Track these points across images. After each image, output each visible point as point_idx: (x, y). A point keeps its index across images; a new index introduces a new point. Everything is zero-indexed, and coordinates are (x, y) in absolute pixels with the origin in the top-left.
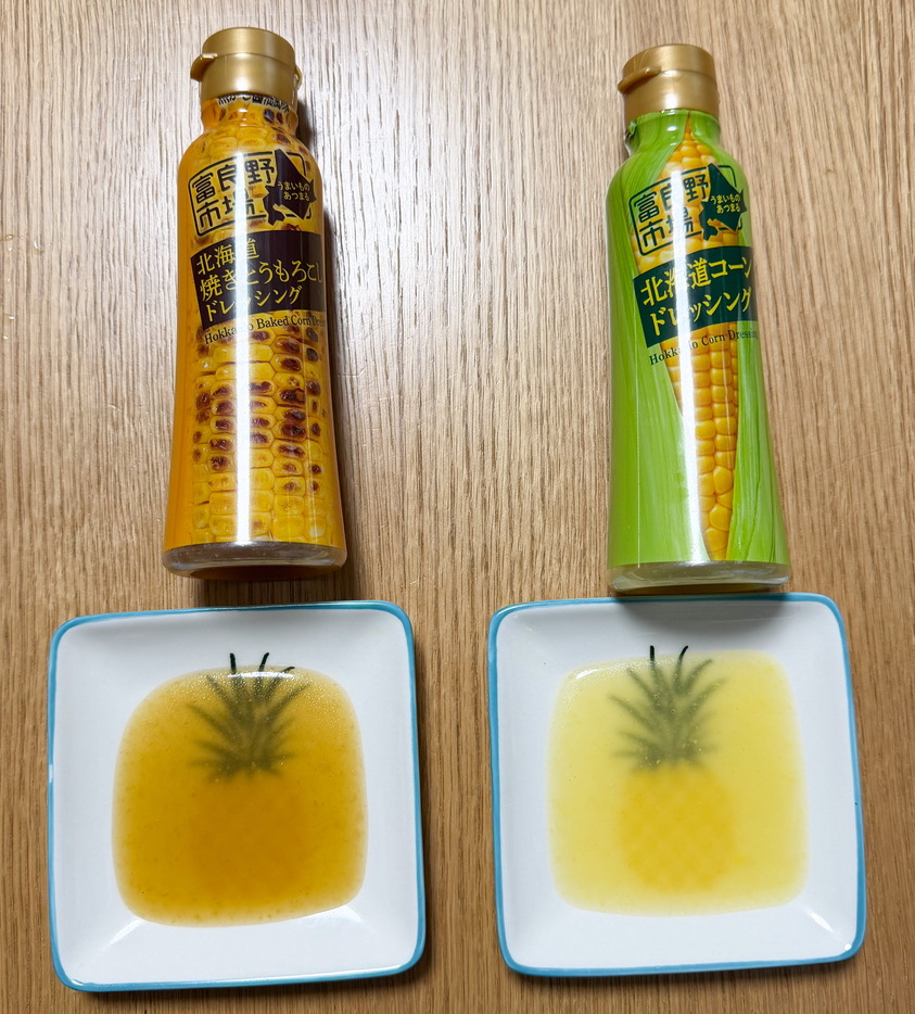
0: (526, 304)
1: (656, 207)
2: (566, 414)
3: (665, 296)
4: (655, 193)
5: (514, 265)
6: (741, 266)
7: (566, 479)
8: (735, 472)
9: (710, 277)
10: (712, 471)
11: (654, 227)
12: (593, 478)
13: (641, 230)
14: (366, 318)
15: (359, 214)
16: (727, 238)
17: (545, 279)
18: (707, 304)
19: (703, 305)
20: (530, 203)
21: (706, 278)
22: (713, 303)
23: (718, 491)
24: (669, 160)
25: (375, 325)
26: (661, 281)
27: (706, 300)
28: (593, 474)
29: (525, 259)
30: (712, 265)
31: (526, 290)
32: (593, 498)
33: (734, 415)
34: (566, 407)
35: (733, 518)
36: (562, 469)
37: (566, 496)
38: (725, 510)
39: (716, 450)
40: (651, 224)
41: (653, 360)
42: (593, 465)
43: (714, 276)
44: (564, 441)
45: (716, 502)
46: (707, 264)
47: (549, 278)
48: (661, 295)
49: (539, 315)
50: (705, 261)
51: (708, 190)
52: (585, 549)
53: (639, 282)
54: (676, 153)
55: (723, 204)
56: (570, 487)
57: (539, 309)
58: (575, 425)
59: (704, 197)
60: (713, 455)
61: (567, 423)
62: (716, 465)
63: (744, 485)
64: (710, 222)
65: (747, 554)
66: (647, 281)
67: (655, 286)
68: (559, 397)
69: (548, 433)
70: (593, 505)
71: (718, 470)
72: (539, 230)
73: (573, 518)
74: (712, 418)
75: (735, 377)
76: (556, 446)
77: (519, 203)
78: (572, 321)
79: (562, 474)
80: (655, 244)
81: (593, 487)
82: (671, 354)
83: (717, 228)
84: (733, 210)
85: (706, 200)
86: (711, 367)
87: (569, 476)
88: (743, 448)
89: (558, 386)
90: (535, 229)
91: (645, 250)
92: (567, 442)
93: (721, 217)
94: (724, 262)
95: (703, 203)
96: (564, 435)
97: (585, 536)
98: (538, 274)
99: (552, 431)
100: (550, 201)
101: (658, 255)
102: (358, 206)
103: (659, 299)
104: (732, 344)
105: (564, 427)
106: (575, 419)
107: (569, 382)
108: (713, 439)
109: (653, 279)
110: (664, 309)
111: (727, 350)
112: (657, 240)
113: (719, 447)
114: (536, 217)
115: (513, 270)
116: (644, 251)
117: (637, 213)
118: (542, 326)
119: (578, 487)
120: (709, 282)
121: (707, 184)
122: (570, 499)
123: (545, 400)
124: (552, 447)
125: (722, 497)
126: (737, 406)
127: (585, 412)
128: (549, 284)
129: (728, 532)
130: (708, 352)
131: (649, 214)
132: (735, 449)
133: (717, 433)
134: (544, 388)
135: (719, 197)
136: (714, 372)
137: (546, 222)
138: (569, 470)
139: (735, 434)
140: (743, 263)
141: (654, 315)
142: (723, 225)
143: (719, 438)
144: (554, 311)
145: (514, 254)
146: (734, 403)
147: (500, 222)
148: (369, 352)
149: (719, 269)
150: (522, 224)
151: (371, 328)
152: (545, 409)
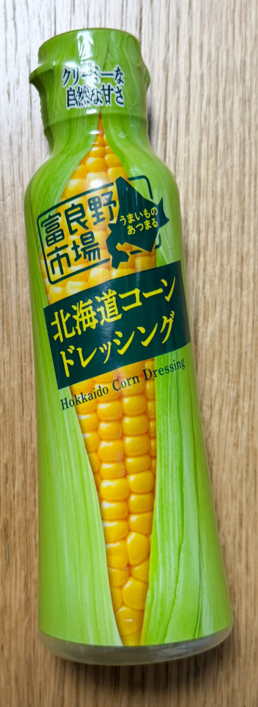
0: (187, 128)
1: (61, 230)
2: (225, 250)
3: (73, 333)
4: (59, 214)
5: (177, 86)
6: (160, 291)
7: (221, 320)
8: (152, 536)
9: (120, 311)
10: (125, 539)
11: (61, 253)
12: (251, 321)
13: (49, 255)
14: (15, 138)
15: (11, 23)
16: (140, 263)
17: (209, 102)
18: (118, 342)
19: (113, 344)
20: (196, 18)
21: (116, 312)
22: (124, 341)
23: (132, 562)
24: (72, 177)
25: (24, 147)
26: (68, 315)
27: (117, 337)
28: (251, 316)
29: (189, 79)
30: (122, 296)
31: (188, 114)
32: (249, 342)
33: (151, 469)
34: (225, 243)
35: (149, 594)
36: (218, 309)
37: (221, 339)
38: (139, 585)
39: (130, 513)
40: (57, 249)
41: (65, 404)
42: (251, 307)
43: (126, 309)
44: (221, 279)
45: (130, 575)
46: (117, 296)
47: (213, 101)
48: (70, 331)
49: (201, 142)
50: (115, 293)
51: (116, 210)
52: (238, 396)
53: (50, 312)
54: (81, 167)
55: (134, 224)
56: (225, 330)
57: (201, 136)
58: (234, 263)
59: (112, 218)
60: (126, 519)
61: (225, 261)
62: (130, 530)
63: (163, 551)
64: (119, 247)
65: (165, 635)
66: (56, 314)
67: (64, 321)
68: (218, 232)
69: (205, 270)
70: (249, 349)
71: (133, 537)
72: (205, 48)
73: (227, 363)
74: (126, 475)
75: (152, 424)
76: (212, 284)
77: (184, 17)
78: (236, 149)
79: (218, 315)
80: (62, 273)
81: (250, 330)
82: (81, 400)
83: (128, 252)
84: (148, 227)
85: (114, 221)
86: (124, 415)
87: (225, 318)
88: (162, 508)
89: (218, 220)
90: (201, 46)
91: (53, 278)
92: (225, 281)
93: (132, 240)
94: (137, 292)
95: (110, 226)
96: (222, 273)
97: (238, 382)
98: (202, 96)
99: (209, 268)
100: (219, 14)
101: (64, 286)
102: (10, 15)
103: (68, 336)
104: (149, 385)
105: (222, 265)
106: (234, 256)
107: (230, 216)
108: (126, 500)
109: (62, 311)
110: (73, 347)
111: (143, 393)
112: (64, 268)
113: (132, 509)
114: (202, 32)
115: (174, 92)
116: (53, 280)
117: (44, 235)
118: (204, 154)
119: (234, 330)
120: (119, 317)
121: (114, 203)
122: (225, 343)
123: (203, 235)
124: (208, 286)
125: (136, 569)
126: (155, 457)
127: (245, 249)
128: (213, 107)
129: (142, 611)
130: (120, 398)
131: (55, 238)
132: (152, 510)
133: (131, 493)
134: (203, 221)
135: (130, 216)
136: (127, 420)
137: (213, 40)
138: (226, 311)
139: (153, 492)
140: (162, 286)
141: (63, 353)
142: (135, 248)
143: (133, 498)
144: (217, 139)
145: (177, 74)
146: (151, 455)
147: (162, 37)
148: (16, 176)
149: (132, 299)
150: (186, 39)
151: (20, 150)
152: (202, 244)
